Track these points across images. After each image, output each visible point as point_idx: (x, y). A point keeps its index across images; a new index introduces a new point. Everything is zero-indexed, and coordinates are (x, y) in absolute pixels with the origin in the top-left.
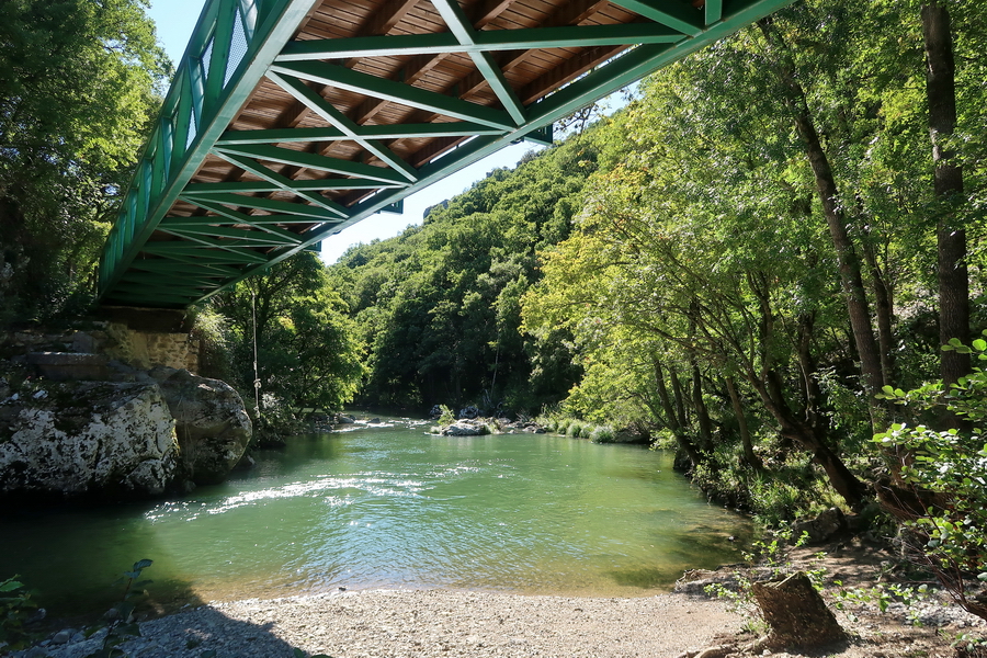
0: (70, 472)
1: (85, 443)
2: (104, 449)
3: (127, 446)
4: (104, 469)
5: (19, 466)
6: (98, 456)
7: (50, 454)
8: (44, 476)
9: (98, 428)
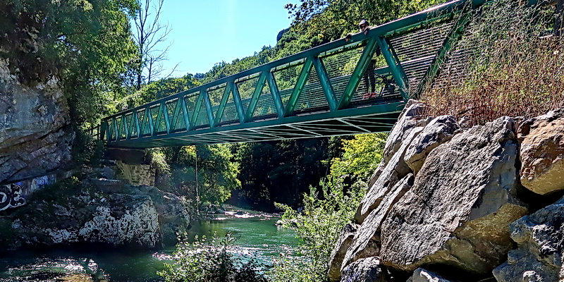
0: (116, 235)
1: (123, 223)
2: (130, 226)
3: (140, 225)
4: (130, 235)
5: (96, 231)
6: (128, 229)
7: (108, 227)
8: (106, 236)
9: (128, 217)
